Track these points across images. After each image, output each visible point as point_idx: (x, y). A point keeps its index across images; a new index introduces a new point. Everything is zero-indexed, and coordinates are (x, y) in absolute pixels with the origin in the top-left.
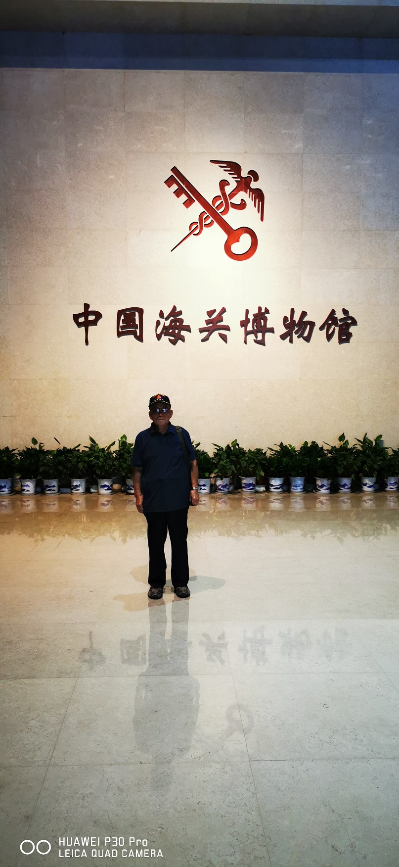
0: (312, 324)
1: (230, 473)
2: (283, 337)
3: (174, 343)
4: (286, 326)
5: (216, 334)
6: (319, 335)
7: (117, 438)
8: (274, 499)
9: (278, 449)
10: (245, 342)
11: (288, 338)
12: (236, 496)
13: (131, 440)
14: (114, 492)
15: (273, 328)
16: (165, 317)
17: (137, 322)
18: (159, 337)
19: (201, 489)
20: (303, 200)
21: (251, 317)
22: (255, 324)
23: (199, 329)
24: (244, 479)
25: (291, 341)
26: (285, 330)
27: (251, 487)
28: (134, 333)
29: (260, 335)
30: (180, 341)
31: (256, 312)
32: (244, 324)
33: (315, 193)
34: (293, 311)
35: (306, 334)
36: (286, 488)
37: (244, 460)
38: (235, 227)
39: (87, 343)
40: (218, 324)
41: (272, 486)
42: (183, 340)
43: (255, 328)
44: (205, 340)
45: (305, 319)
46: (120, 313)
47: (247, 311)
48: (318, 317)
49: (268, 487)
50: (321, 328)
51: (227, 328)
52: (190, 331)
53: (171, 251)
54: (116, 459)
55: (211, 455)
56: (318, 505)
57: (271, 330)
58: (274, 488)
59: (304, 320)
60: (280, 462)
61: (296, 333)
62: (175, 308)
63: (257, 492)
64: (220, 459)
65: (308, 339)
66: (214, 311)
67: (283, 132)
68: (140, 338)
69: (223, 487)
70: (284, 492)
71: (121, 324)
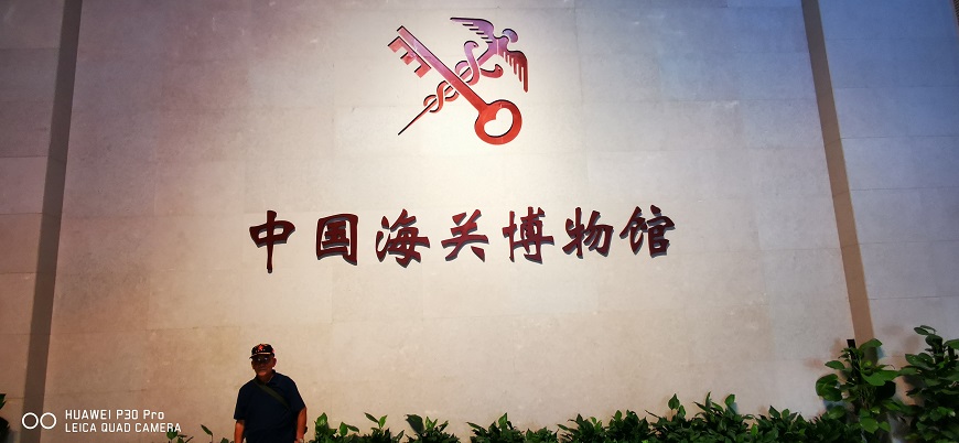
0: (609, 230)
3: (404, 263)
4: (570, 233)
5: (467, 248)
6: (620, 245)
10: (512, 258)
11: (575, 251)
15: (551, 237)
16: (390, 227)
17: (348, 236)
18: (381, 256)
20: (580, 64)
21: (518, 222)
22: (525, 232)
23: (442, 242)
25: (580, 255)
26: (569, 240)
28: (343, 252)
29: (533, 249)
30: (413, 261)
31: (525, 214)
32: (508, 232)
33: (595, 55)
34: (578, 211)
35: (601, 244)
38: (488, 100)
39: (270, 268)
40: (469, 234)
42: (419, 260)
43: (525, 238)
44: (451, 257)
45: (599, 222)
46: (322, 222)
47: (512, 214)
48: (617, 219)
50: (623, 235)
51: (484, 239)
52: (428, 246)
53: (399, 134)
57: (550, 240)
59: (596, 224)
61: (586, 243)
62: (405, 213)
65: (604, 251)
66: (464, 215)
68: (352, 259)
71: (324, 239)
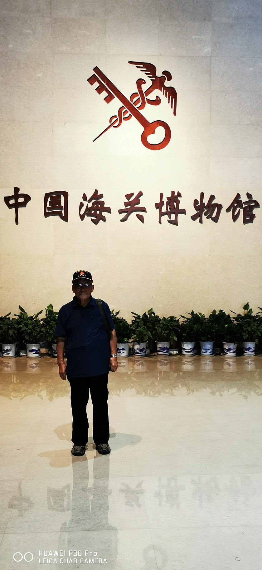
0: (220, 207)
1: (146, 338)
2: (194, 218)
3: (96, 222)
4: (196, 208)
5: (133, 215)
6: (226, 217)
7: (44, 307)
8: (186, 361)
9: (190, 316)
10: (160, 222)
11: (199, 218)
12: (152, 359)
13: (57, 309)
14: (42, 355)
15: (184, 210)
16: (88, 200)
17: (63, 204)
18: (82, 217)
19: (120, 353)
20: (211, 97)
21: (165, 200)
22: (169, 206)
23: (119, 211)
24: (159, 344)
25: (201, 221)
26: (195, 212)
27: (166, 351)
28: (60, 214)
29: (173, 217)
30: (101, 221)
31: (170, 195)
32: (159, 206)
33: (222, 92)
34: (202, 195)
35: (214, 215)
36: (197, 351)
37: (159, 327)
38: (150, 119)
39: (17, 222)
40: (135, 206)
41: (185, 349)
42: (104, 221)
43: (169, 210)
44: (123, 220)
45: (214, 202)
46: (47, 196)
47: (162, 195)
48: (225, 201)
49: (180, 350)
50: (228, 210)
51: (144, 210)
52: (110, 212)
53: (93, 141)
54: (43, 326)
55: (129, 322)
56: (226, 367)
57: (184, 212)
58: (186, 352)
59: (212, 203)
60: (191, 328)
61: (205, 214)
62: (96, 191)
63: (171, 355)
64: (138, 326)
65: (216, 220)
66: (132, 194)
67: (194, 37)
68: (65, 219)
69: (141, 350)
70: (195, 354)
71: (48, 206)
